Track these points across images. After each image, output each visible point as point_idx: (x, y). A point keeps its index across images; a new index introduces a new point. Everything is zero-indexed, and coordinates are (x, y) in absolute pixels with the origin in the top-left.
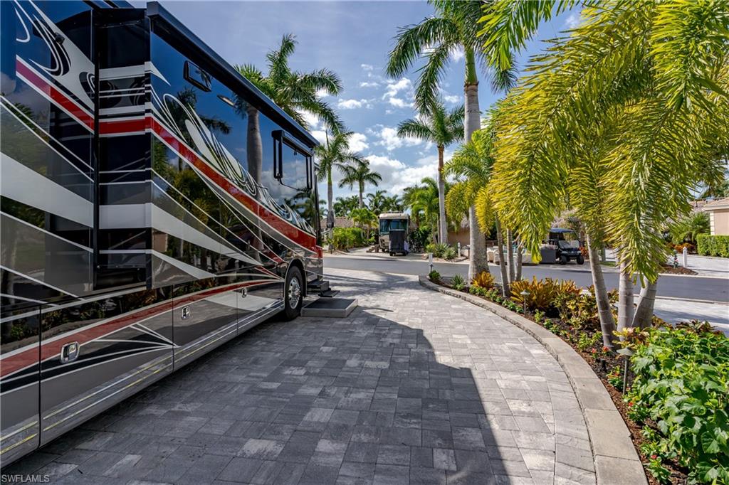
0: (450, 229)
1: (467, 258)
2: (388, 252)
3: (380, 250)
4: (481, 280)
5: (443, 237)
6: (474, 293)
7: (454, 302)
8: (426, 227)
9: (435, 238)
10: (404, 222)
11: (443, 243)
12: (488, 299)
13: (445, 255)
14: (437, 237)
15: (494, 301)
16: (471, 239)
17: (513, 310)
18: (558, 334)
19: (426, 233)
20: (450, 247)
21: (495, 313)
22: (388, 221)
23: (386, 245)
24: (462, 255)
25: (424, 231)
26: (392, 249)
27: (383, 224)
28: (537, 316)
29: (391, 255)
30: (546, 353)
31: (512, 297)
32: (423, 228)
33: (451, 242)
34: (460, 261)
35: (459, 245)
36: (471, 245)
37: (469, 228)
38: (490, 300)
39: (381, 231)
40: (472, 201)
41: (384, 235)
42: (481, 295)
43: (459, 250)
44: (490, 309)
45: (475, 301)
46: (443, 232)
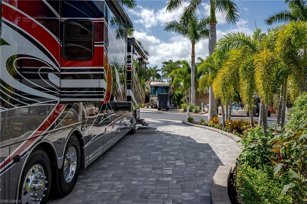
0: (197, 94)
1: (207, 112)
2: (156, 107)
3: (150, 107)
4: (214, 121)
5: (193, 99)
6: (210, 126)
7: (201, 130)
8: (180, 92)
9: (187, 100)
10: (167, 88)
11: (192, 103)
12: (216, 128)
13: (194, 110)
14: (188, 99)
15: (219, 129)
16: (210, 101)
17: (226, 131)
18: (239, 136)
19: (180, 96)
20: (197, 105)
21: (218, 132)
22: (156, 88)
23: (154, 103)
24: (204, 111)
25: (179, 94)
26: (159, 106)
27: (153, 89)
28: (234, 132)
29: (159, 110)
30: (233, 141)
31: (226, 127)
32: (177, 92)
33: (197, 103)
34: (203, 114)
35: (202, 105)
36: (209, 105)
37: (208, 94)
38: (217, 128)
39: (151, 94)
40: (211, 83)
41: (153, 96)
42: (213, 126)
43: (202, 107)
44: (216, 131)
45: (211, 129)
46: (192, 96)
